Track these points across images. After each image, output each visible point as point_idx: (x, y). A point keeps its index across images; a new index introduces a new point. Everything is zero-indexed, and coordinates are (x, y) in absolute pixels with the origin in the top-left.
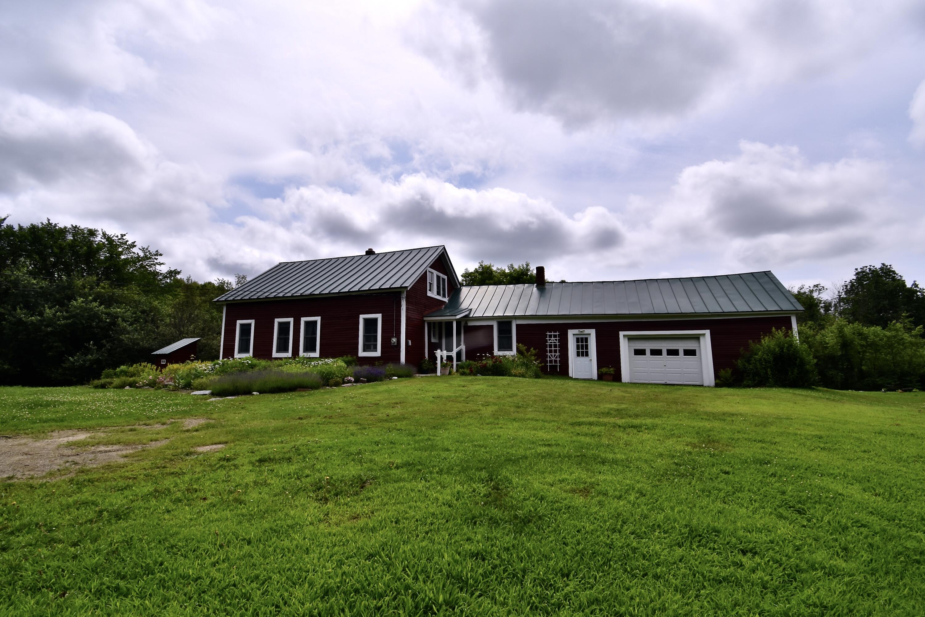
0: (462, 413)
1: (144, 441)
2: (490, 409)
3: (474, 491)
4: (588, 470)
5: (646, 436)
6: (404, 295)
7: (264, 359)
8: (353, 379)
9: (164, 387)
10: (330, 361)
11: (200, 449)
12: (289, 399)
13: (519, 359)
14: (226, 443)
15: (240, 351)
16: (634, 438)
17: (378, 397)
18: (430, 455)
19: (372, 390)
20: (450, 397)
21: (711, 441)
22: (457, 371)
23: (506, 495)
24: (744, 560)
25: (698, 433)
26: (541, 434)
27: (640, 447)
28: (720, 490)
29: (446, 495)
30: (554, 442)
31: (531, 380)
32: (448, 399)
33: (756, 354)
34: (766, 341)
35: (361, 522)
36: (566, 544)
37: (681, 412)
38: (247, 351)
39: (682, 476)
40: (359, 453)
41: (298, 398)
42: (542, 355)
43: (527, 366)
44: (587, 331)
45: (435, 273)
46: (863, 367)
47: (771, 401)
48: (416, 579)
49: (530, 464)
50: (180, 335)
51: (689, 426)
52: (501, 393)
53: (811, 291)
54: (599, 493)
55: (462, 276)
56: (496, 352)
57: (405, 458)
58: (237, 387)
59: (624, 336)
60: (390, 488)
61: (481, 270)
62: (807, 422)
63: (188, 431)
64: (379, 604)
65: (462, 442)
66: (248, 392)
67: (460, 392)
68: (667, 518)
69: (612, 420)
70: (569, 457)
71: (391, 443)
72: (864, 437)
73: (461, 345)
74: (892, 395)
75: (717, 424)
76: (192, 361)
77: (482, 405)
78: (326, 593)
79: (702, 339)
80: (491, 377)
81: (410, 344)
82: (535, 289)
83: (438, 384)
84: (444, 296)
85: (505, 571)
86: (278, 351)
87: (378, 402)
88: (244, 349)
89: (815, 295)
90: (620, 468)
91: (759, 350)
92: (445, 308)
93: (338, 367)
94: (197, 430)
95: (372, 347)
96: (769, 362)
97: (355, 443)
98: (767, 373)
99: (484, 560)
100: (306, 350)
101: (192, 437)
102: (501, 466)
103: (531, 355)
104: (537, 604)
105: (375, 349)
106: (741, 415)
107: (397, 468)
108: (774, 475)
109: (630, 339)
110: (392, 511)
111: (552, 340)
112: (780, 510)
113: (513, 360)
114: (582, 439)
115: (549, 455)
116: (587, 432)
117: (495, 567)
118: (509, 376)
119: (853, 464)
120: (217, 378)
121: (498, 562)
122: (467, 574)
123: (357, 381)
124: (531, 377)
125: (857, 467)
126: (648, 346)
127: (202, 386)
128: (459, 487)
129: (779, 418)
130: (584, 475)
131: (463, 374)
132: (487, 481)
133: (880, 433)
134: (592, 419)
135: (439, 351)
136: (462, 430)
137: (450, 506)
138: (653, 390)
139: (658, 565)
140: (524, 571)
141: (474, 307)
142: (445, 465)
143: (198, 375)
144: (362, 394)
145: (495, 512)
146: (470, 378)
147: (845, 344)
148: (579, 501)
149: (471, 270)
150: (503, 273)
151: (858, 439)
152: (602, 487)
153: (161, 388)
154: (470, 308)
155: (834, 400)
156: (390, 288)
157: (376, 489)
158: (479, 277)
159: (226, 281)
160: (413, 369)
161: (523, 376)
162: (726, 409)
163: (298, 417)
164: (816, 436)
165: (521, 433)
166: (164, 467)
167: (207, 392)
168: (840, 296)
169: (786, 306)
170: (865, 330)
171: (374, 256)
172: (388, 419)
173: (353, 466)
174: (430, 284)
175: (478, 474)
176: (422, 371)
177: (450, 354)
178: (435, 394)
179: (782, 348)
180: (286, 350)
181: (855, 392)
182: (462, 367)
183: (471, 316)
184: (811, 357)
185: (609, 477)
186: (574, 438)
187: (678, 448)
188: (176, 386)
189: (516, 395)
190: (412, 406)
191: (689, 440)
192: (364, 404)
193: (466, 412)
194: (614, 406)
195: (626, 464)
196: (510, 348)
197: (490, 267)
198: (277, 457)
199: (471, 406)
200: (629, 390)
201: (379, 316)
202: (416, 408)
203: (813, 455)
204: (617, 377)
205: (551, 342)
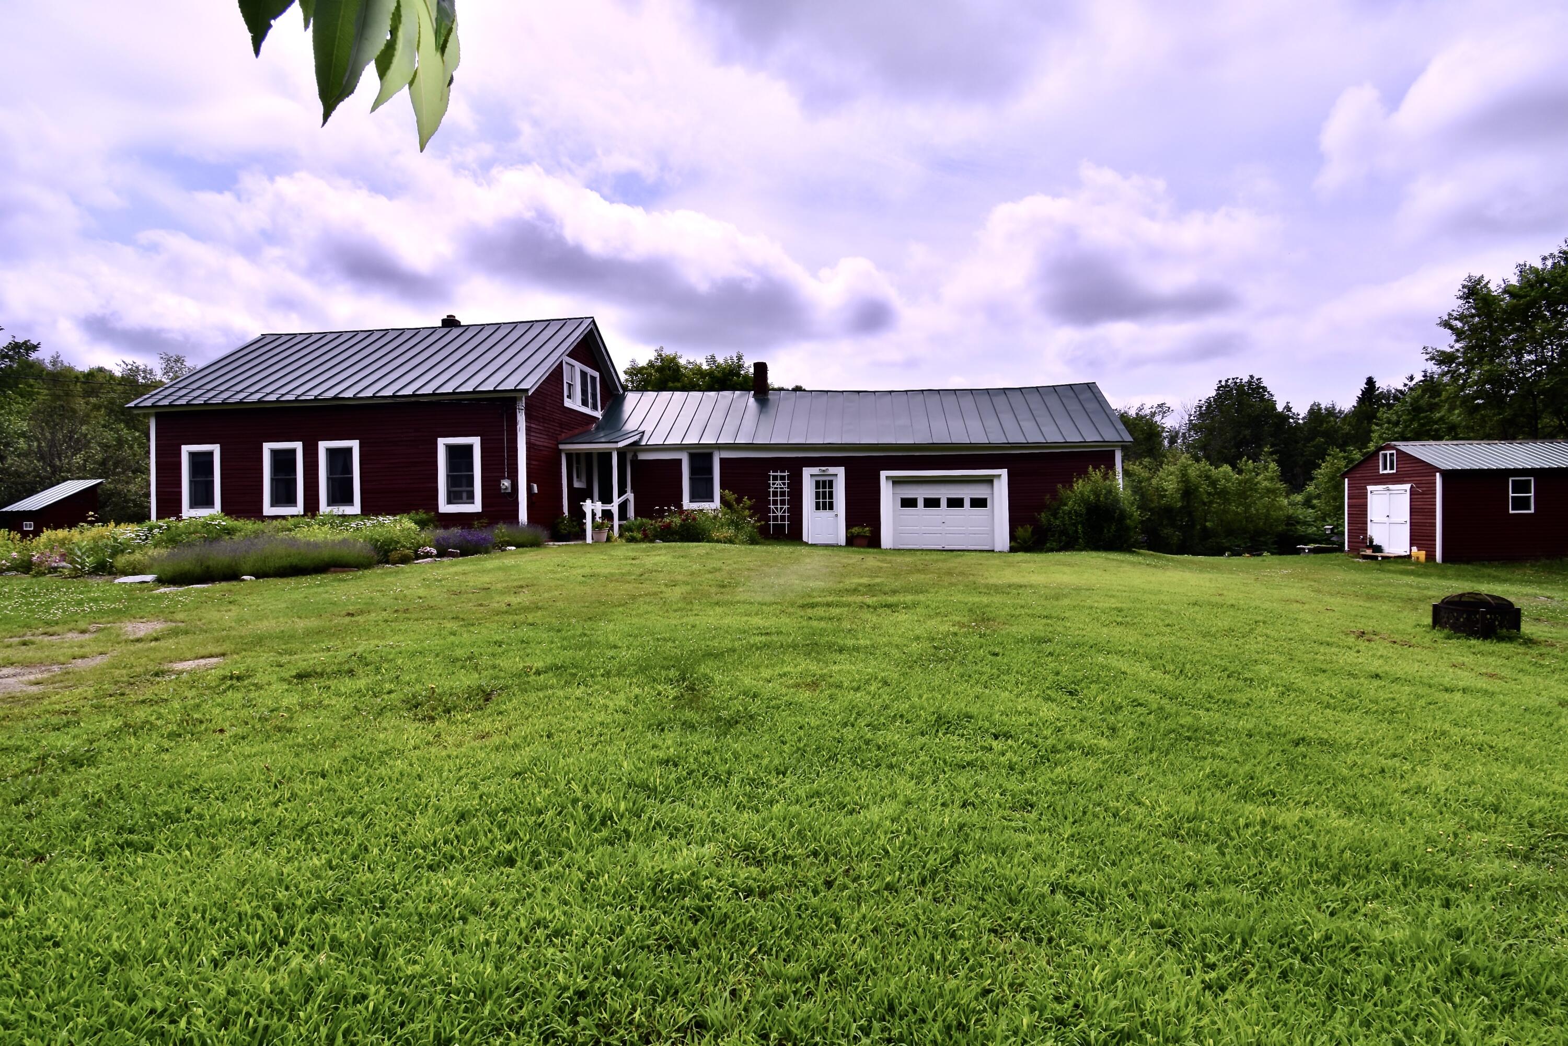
0: (634, 598)
1: (62, 659)
2: (678, 591)
3: (659, 694)
4: (819, 661)
5: (902, 617)
6: (522, 404)
7: (249, 518)
8: (435, 552)
9: (50, 572)
10: (388, 520)
11: (179, 666)
12: (319, 586)
13: (724, 515)
14: (223, 655)
15: (194, 504)
16: (887, 620)
17: (486, 579)
18: (587, 655)
19: (473, 567)
20: (612, 575)
21: (985, 619)
22: (621, 536)
23: (705, 696)
24: (995, 744)
25: (970, 610)
26: (757, 621)
27: (891, 631)
28: (981, 674)
29: (620, 700)
30: (774, 630)
31: (743, 547)
32: (610, 578)
33: (1066, 505)
34: (1079, 486)
35: (496, 740)
36: (784, 743)
37: (955, 585)
38: (209, 503)
39: (941, 660)
40: (470, 658)
41: (336, 584)
42: (761, 509)
43: (737, 526)
44: (832, 470)
45: (578, 366)
46: (1208, 524)
47: (1076, 568)
48: (586, 790)
49: (740, 657)
50: (54, 473)
51: (960, 602)
52: (696, 567)
53: (1153, 414)
54: (830, 686)
55: (626, 373)
56: (687, 504)
57: (549, 660)
58: (208, 567)
59: (887, 478)
60: (533, 697)
61: (659, 363)
62: (1110, 593)
63: (139, 640)
64: (540, 820)
65: (636, 636)
66: (232, 575)
67: (628, 568)
68: (913, 707)
69: (859, 599)
70: (795, 646)
71: (523, 642)
72: (1173, 608)
73: (625, 492)
74: (1235, 560)
75: (997, 599)
76: (92, 523)
77: (666, 585)
78: (462, 816)
79: (996, 482)
80: (679, 544)
81: (536, 490)
82: (752, 400)
83: (588, 555)
84: (595, 408)
85: (704, 775)
86: (275, 503)
87: (487, 586)
88: (202, 498)
89: (1157, 418)
90: (863, 656)
91: (1070, 498)
92: (597, 428)
93: (402, 531)
94: (156, 639)
95: (465, 495)
96: (1081, 515)
97: (461, 646)
98: (1076, 531)
99: (676, 765)
100: (333, 500)
101: (154, 649)
102: (698, 662)
103: (744, 508)
104: (745, 802)
105: (470, 499)
106: (1031, 586)
107: (538, 673)
108: (1051, 654)
109: (896, 482)
110: (540, 724)
111: (778, 484)
112: (1049, 692)
113: (715, 517)
114: (815, 623)
115: (766, 646)
116: (823, 614)
117: (690, 773)
118: (708, 541)
119: (1150, 640)
120: (163, 552)
121: (695, 767)
122: (655, 781)
123: (441, 554)
124: (743, 543)
125: (1153, 644)
126: (920, 493)
127: (134, 568)
128: (637, 691)
129: (1078, 589)
130: (814, 667)
131: (632, 540)
132: (678, 681)
133: (1195, 604)
134: (830, 599)
135: (588, 502)
136: (635, 620)
137: (625, 713)
138: (923, 557)
139: (894, 755)
140: (729, 773)
141: (648, 427)
142: (613, 666)
143: (118, 549)
144: (456, 574)
145: (689, 715)
146: (643, 546)
147: (1188, 491)
148: (805, 695)
149: (642, 362)
150: (699, 371)
151: (1166, 611)
152: (837, 678)
153: (45, 574)
154: (641, 429)
155: (1155, 566)
156: (495, 391)
157: (510, 701)
158: (656, 375)
159: (142, 367)
160: (543, 533)
161: (731, 541)
162: (1016, 580)
163: (344, 613)
164: (1116, 608)
165: (727, 621)
166: (123, 694)
167: (149, 578)
168: (1190, 421)
169: (1110, 435)
170: (1214, 471)
171: (460, 330)
172: (510, 610)
173: (465, 675)
174: (570, 385)
175: (663, 673)
176: (558, 536)
177: (607, 507)
178: (587, 571)
179: (1097, 496)
180: (290, 500)
181: (1190, 557)
182: (630, 529)
183: (643, 443)
184: (1134, 508)
185: (847, 667)
186: (805, 623)
187: (941, 629)
188: (75, 569)
189: (720, 569)
190: (549, 590)
191: (958, 619)
192: (463, 589)
193: (640, 596)
194: (865, 580)
195: (871, 651)
196: (709, 498)
197: (674, 358)
198: (328, 670)
199: (648, 587)
200: (888, 558)
201: (476, 442)
202: (557, 593)
203: (1105, 630)
204: (874, 541)
205: (776, 488)
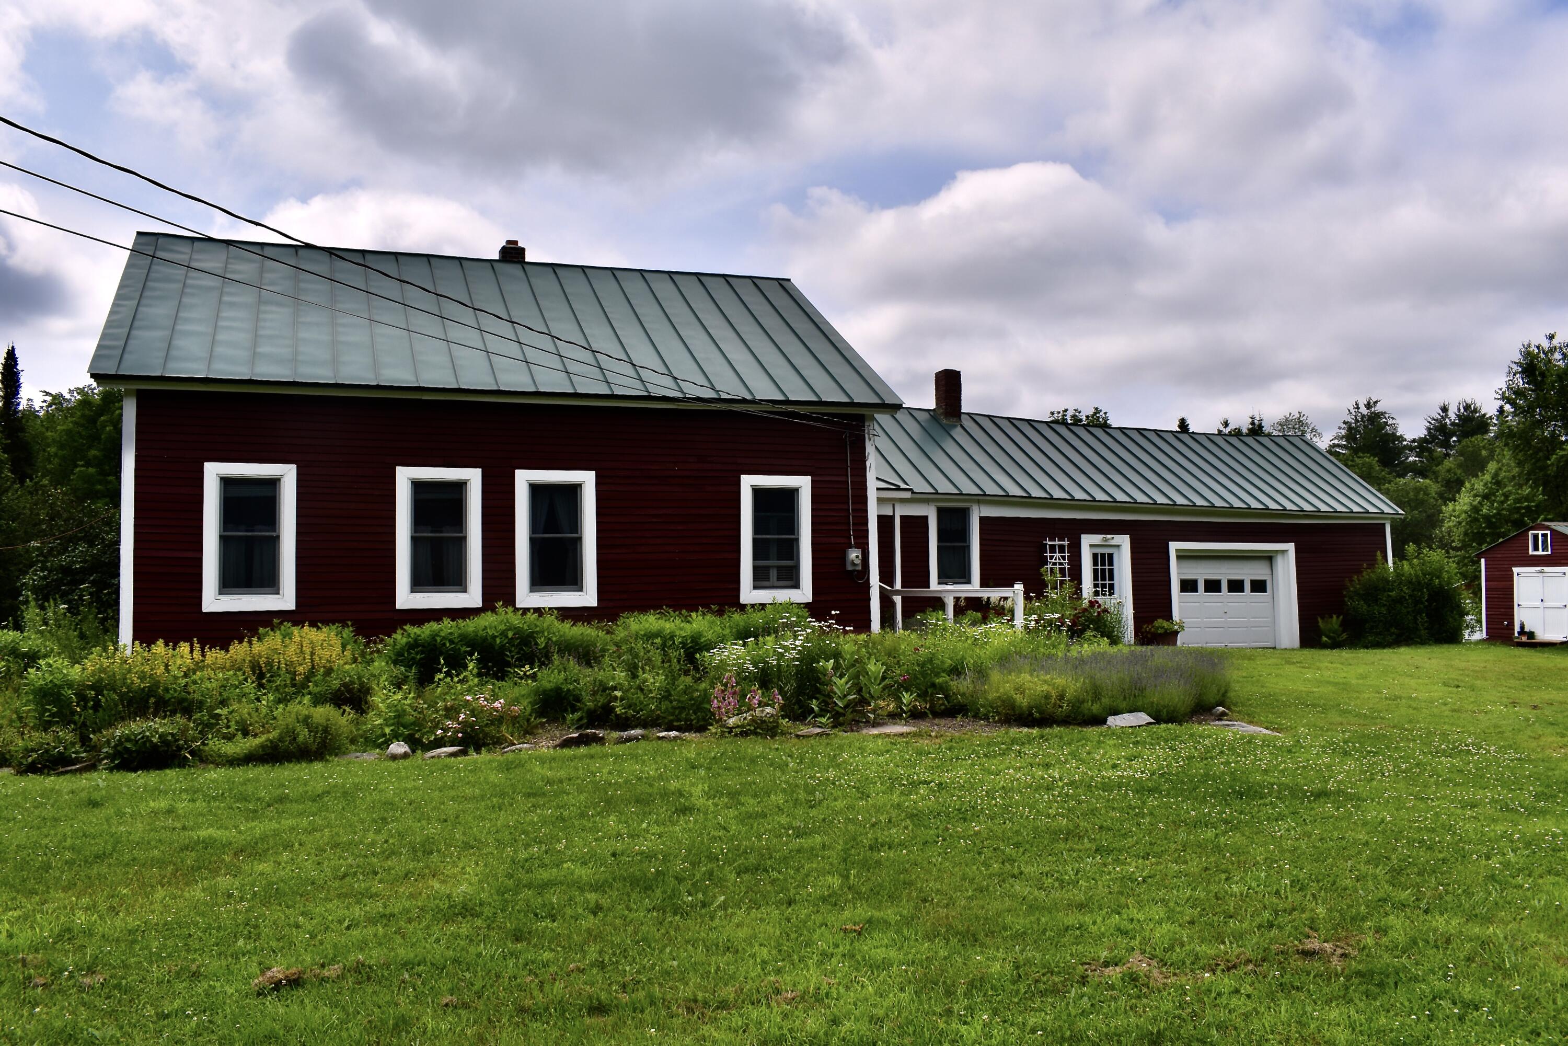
44: (1116, 539)
59: (1175, 551)
79: (1276, 559)
86: (419, 584)
95: (783, 573)
100: (541, 581)
105: (793, 579)
109: (1182, 557)
111: (1057, 558)
126: (1201, 573)
156: (853, 403)
180: (455, 583)
196: (967, 576)
201: (803, 483)
205: (1055, 564)
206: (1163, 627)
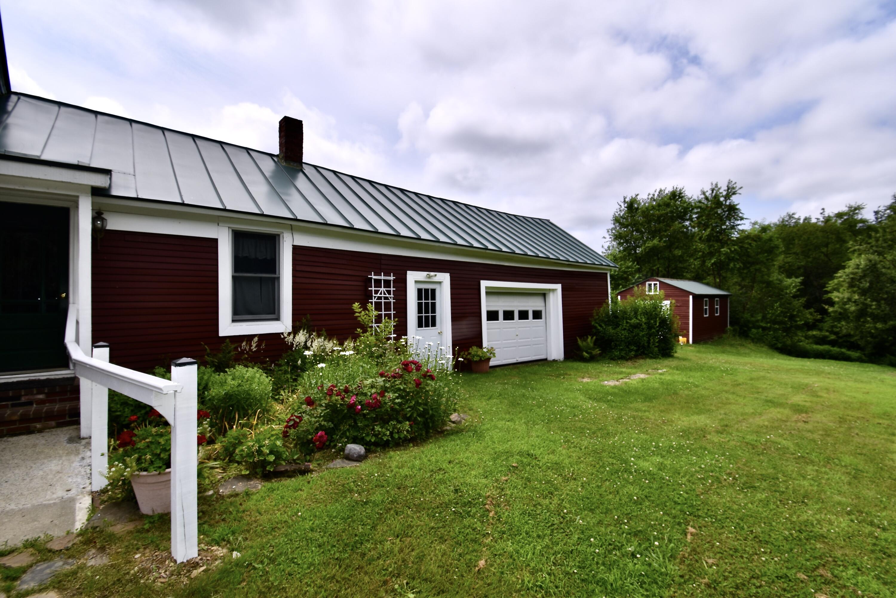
44: (438, 276)
56: (226, 325)
79: (551, 295)
111: (381, 292)
126: (501, 305)
196: (274, 316)
205: (380, 298)
206: (478, 356)
